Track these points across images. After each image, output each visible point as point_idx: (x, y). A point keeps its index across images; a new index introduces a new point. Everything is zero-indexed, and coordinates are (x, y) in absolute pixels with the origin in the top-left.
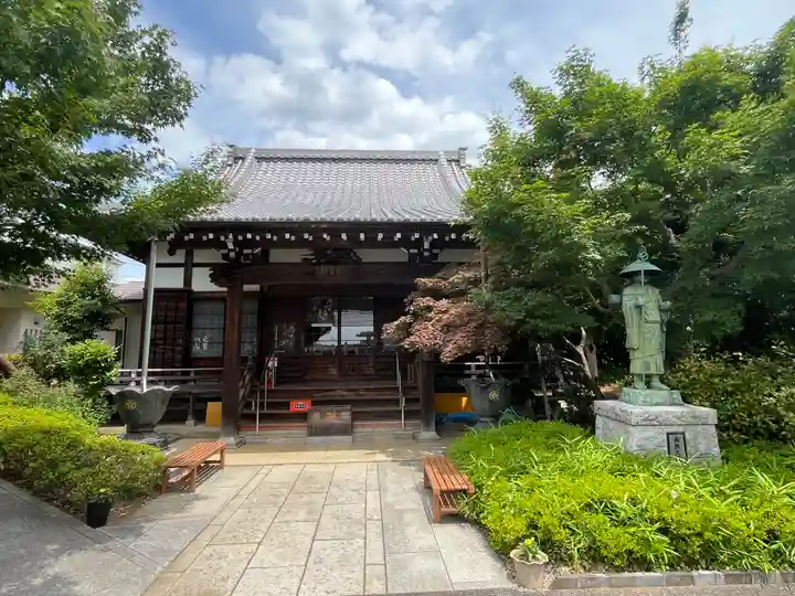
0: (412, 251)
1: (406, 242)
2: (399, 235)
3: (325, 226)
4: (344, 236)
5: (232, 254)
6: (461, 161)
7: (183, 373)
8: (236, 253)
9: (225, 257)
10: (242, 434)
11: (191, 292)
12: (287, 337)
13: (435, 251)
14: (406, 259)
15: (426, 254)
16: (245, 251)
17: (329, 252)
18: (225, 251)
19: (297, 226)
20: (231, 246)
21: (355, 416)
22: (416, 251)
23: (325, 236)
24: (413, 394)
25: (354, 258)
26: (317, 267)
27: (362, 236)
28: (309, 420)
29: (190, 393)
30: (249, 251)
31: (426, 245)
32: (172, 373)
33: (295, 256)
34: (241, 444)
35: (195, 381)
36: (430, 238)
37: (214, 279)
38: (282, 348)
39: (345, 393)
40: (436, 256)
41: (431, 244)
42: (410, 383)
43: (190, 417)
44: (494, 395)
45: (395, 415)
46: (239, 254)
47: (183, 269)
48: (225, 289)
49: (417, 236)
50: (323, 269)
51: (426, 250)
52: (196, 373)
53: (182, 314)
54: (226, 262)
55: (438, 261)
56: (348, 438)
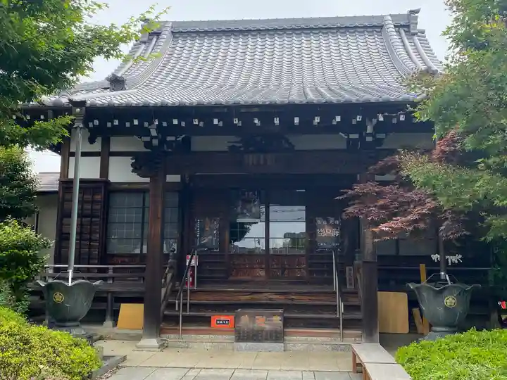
0: (352, 136)
1: (346, 127)
2: (338, 119)
3: (256, 110)
4: (277, 121)
5: (155, 142)
6: (412, 26)
7: (100, 270)
8: (160, 141)
9: (147, 144)
10: (164, 337)
11: (107, 183)
12: (209, 234)
13: (379, 136)
14: (343, 146)
15: (369, 139)
16: (169, 138)
17: (258, 139)
18: (147, 139)
19: (226, 110)
20: (154, 133)
21: (287, 322)
22: (356, 136)
23: (256, 121)
24: (354, 301)
25: (287, 146)
26: (245, 156)
27: (297, 120)
29: (108, 292)
30: (173, 138)
31: (369, 130)
32: (89, 270)
33: (221, 144)
34: (163, 346)
35: (113, 278)
36: (374, 121)
37: (136, 168)
38: (204, 246)
39: (275, 297)
40: (379, 141)
41: (374, 128)
42: (350, 287)
43: (108, 317)
44: (450, 301)
45: (332, 324)
46: (162, 142)
47: (99, 158)
48: (148, 180)
49: (359, 118)
50: (251, 159)
51: (369, 135)
52: (115, 270)
53: (98, 207)
54: (149, 150)
55: (383, 147)
56: (279, 346)
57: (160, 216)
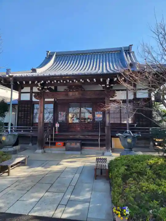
5: (40, 88)
8: (42, 88)
9: (38, 89)
11: (32, 102)
13: (111, 85)
15: (108, 86)
16: (45, 87)
20: (39, 86)
21: (82, 145)
22: (104, 85)
26: (69, 93)
28: (66, 145)
29: (30, 135)
31: (108, 83)
35: (32, 130)
37: (35, 97)
39: (80, 136)
40: (112, 87)
43: (31, 142)
44: (129, 140)
45: (97, 145)
47: (30, 94)
48: (39, 100)
50: (71, 94)
51: (108, 85)
53: (29, 109)
54: (39, 91)
55: (112, 89)
56: (79, 152)
57: (42, 111)
